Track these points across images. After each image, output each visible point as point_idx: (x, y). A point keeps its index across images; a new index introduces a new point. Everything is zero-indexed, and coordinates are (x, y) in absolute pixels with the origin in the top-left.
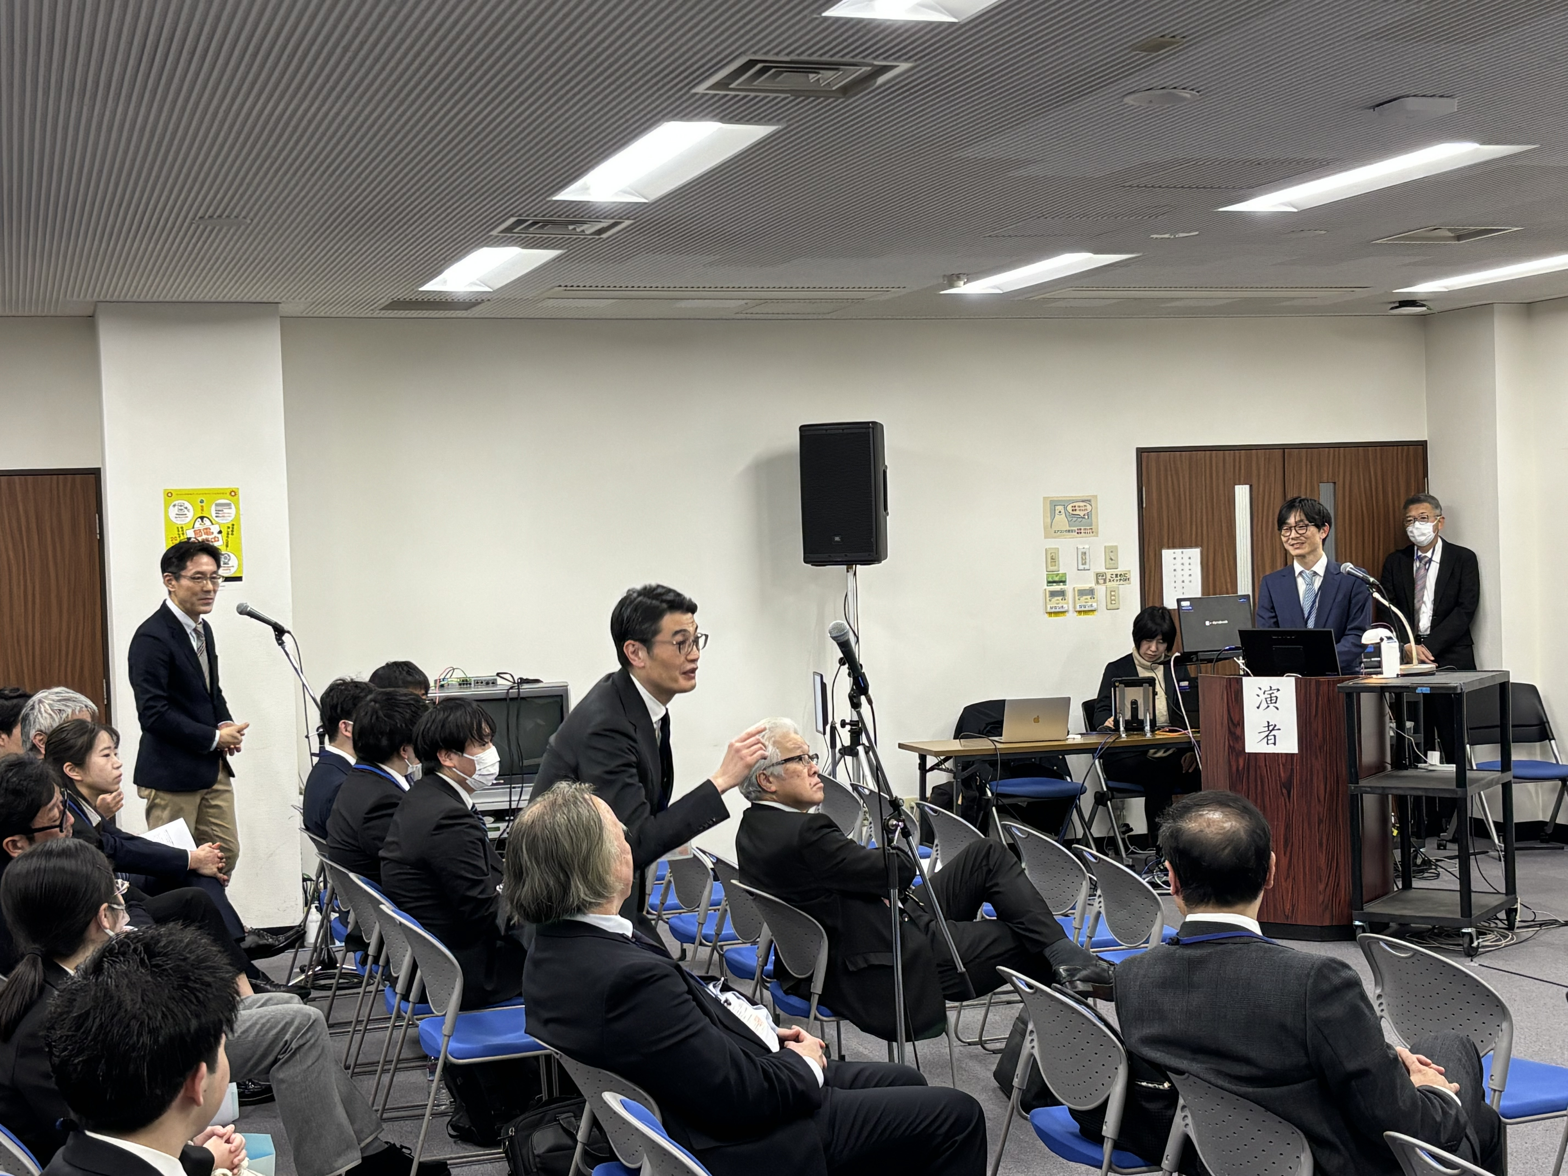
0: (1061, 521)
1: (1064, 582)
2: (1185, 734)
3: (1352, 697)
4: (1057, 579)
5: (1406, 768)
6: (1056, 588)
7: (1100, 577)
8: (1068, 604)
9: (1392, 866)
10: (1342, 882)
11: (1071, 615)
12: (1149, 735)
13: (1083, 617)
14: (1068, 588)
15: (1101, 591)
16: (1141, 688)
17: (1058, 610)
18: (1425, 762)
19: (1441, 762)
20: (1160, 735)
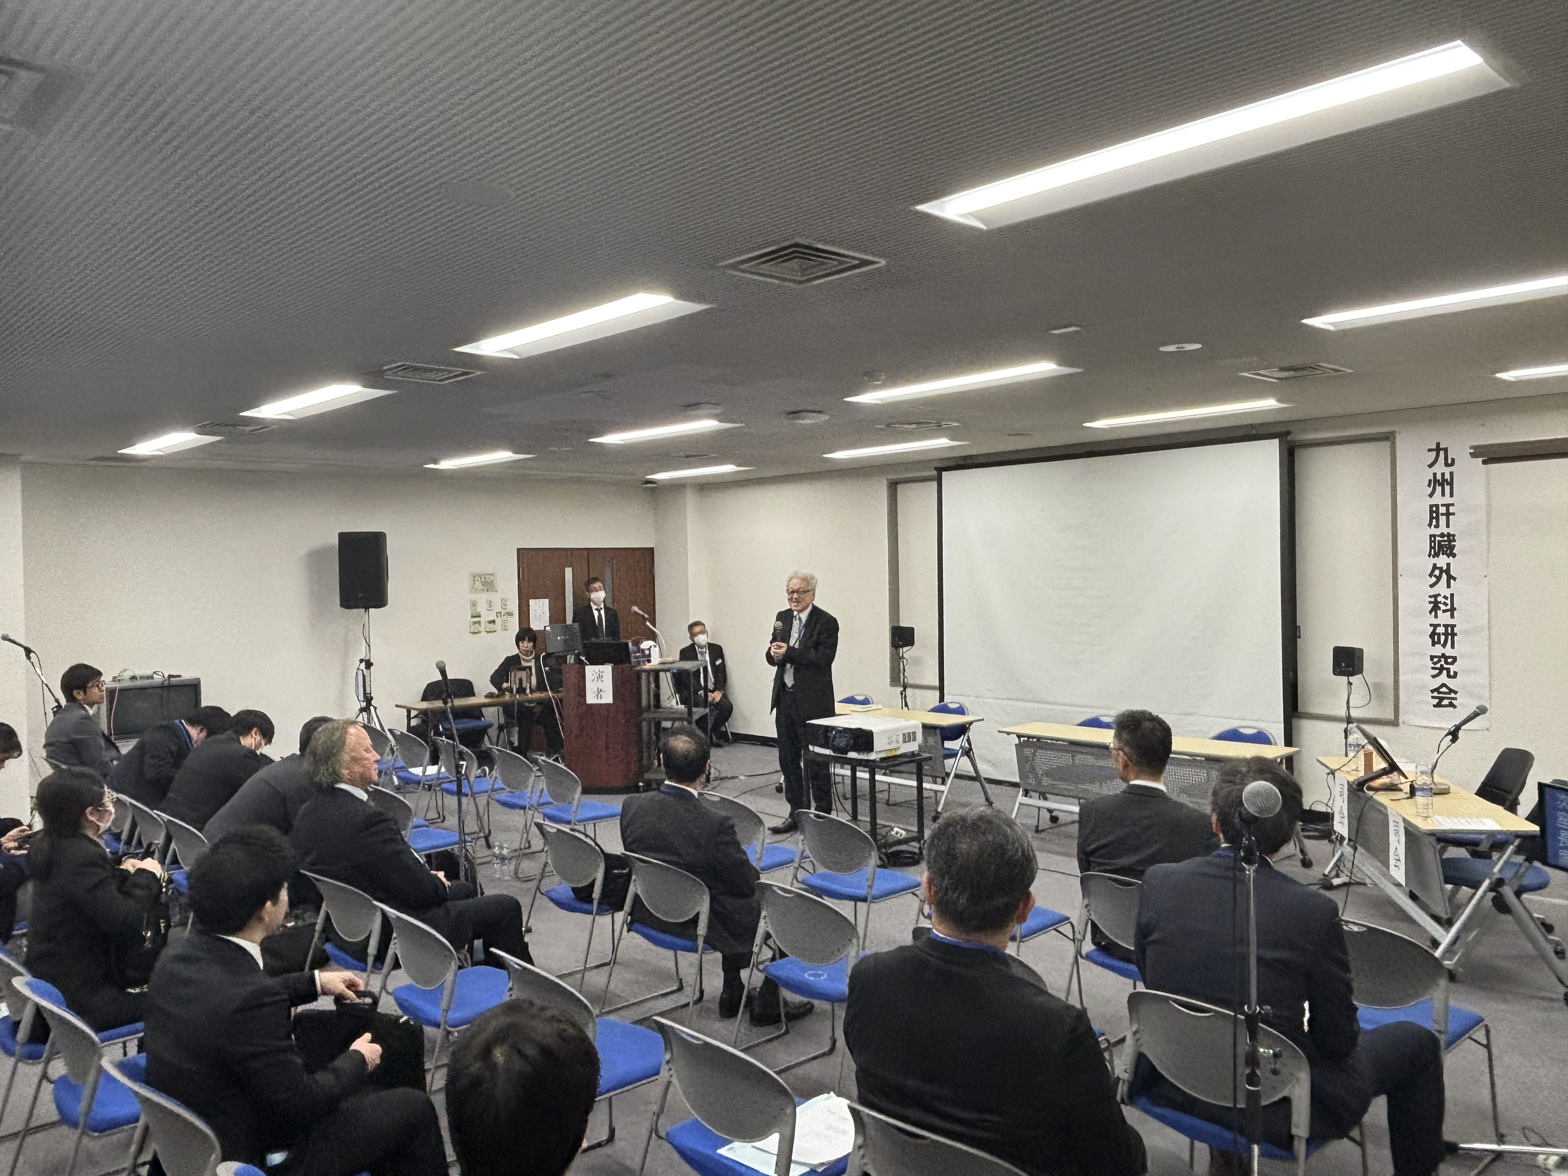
0: (478, 585)
1: (480, 616)
3: (637, 675)
4: (476, 615)
6: (475, 619)
7: (498, 614)
8: (482, 629)
11: (484, 634)
13: (490, 634)
14: (483, 620)
15: (499, 621)
17: (477, 631)
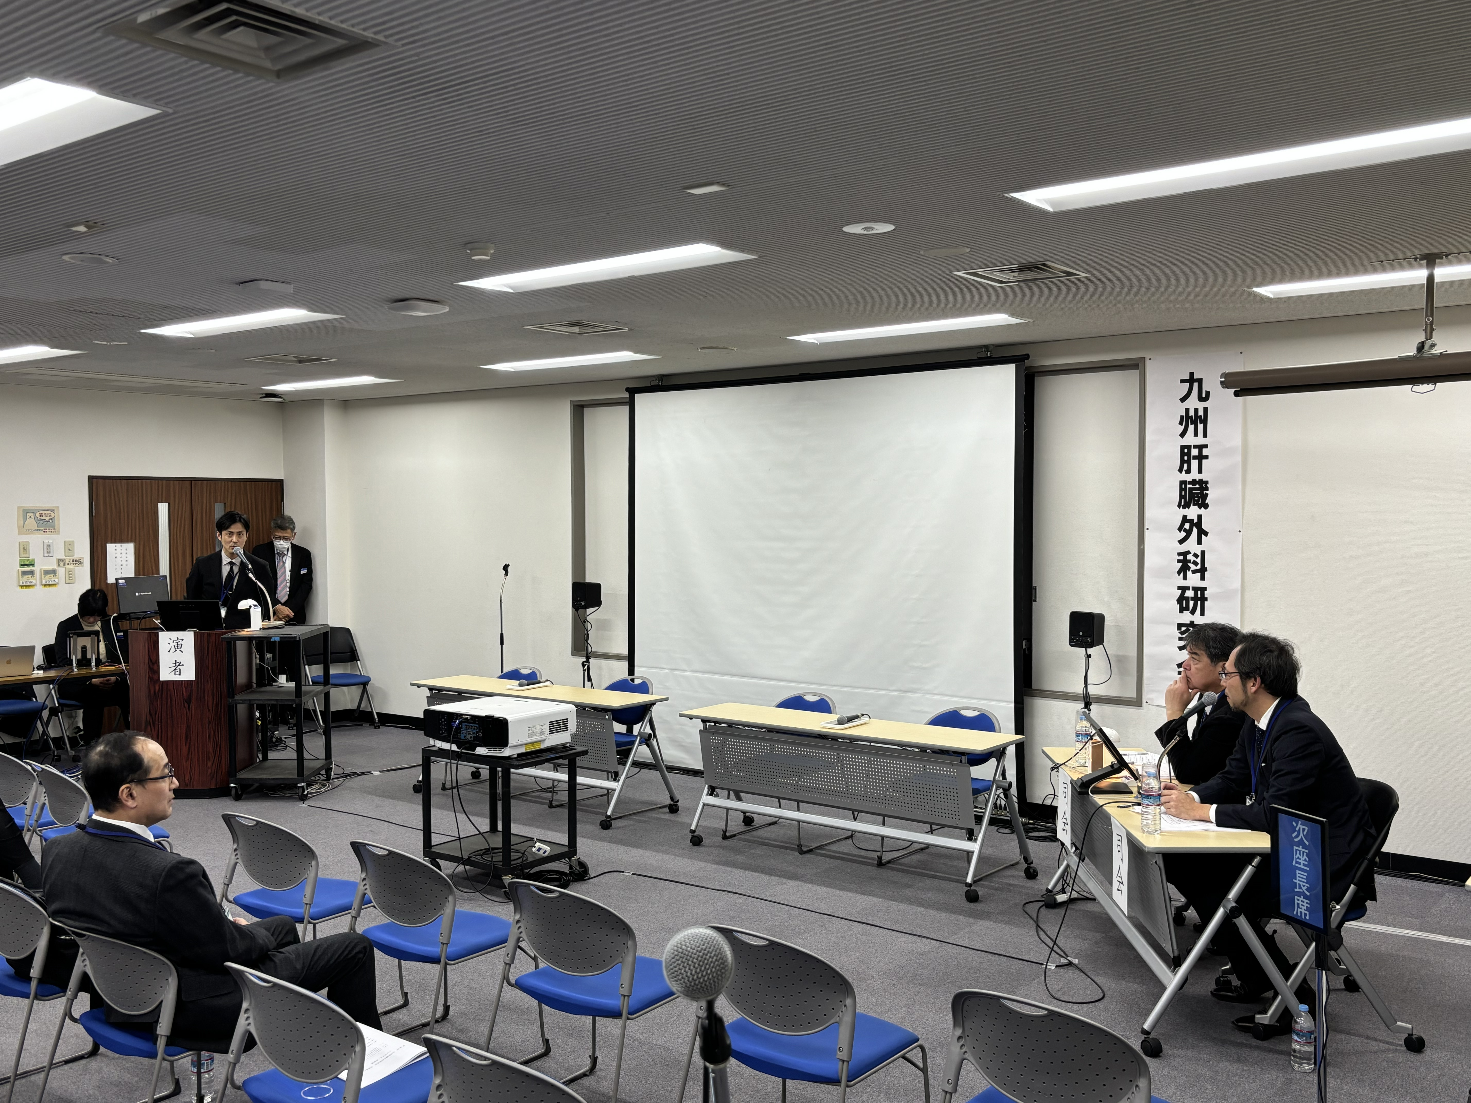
0: (31, 523)
1: (33, 565)
2: (119, 667)
3: (231, 644)
4: (27, 563)
5: (265, 685)
6: (26, 569)
7: (60, 562)
8: (36, 580)
9: (255, 747)
10: (223, 759)
11: (39, 587)
12: (94, 669)
13: (47, 588)
14: (36, 568)
15: (61, 571)
16: (90, 638)
17: (28, 584)
18: (277, 682)
19: (287, 681)
20: (104, 669)
